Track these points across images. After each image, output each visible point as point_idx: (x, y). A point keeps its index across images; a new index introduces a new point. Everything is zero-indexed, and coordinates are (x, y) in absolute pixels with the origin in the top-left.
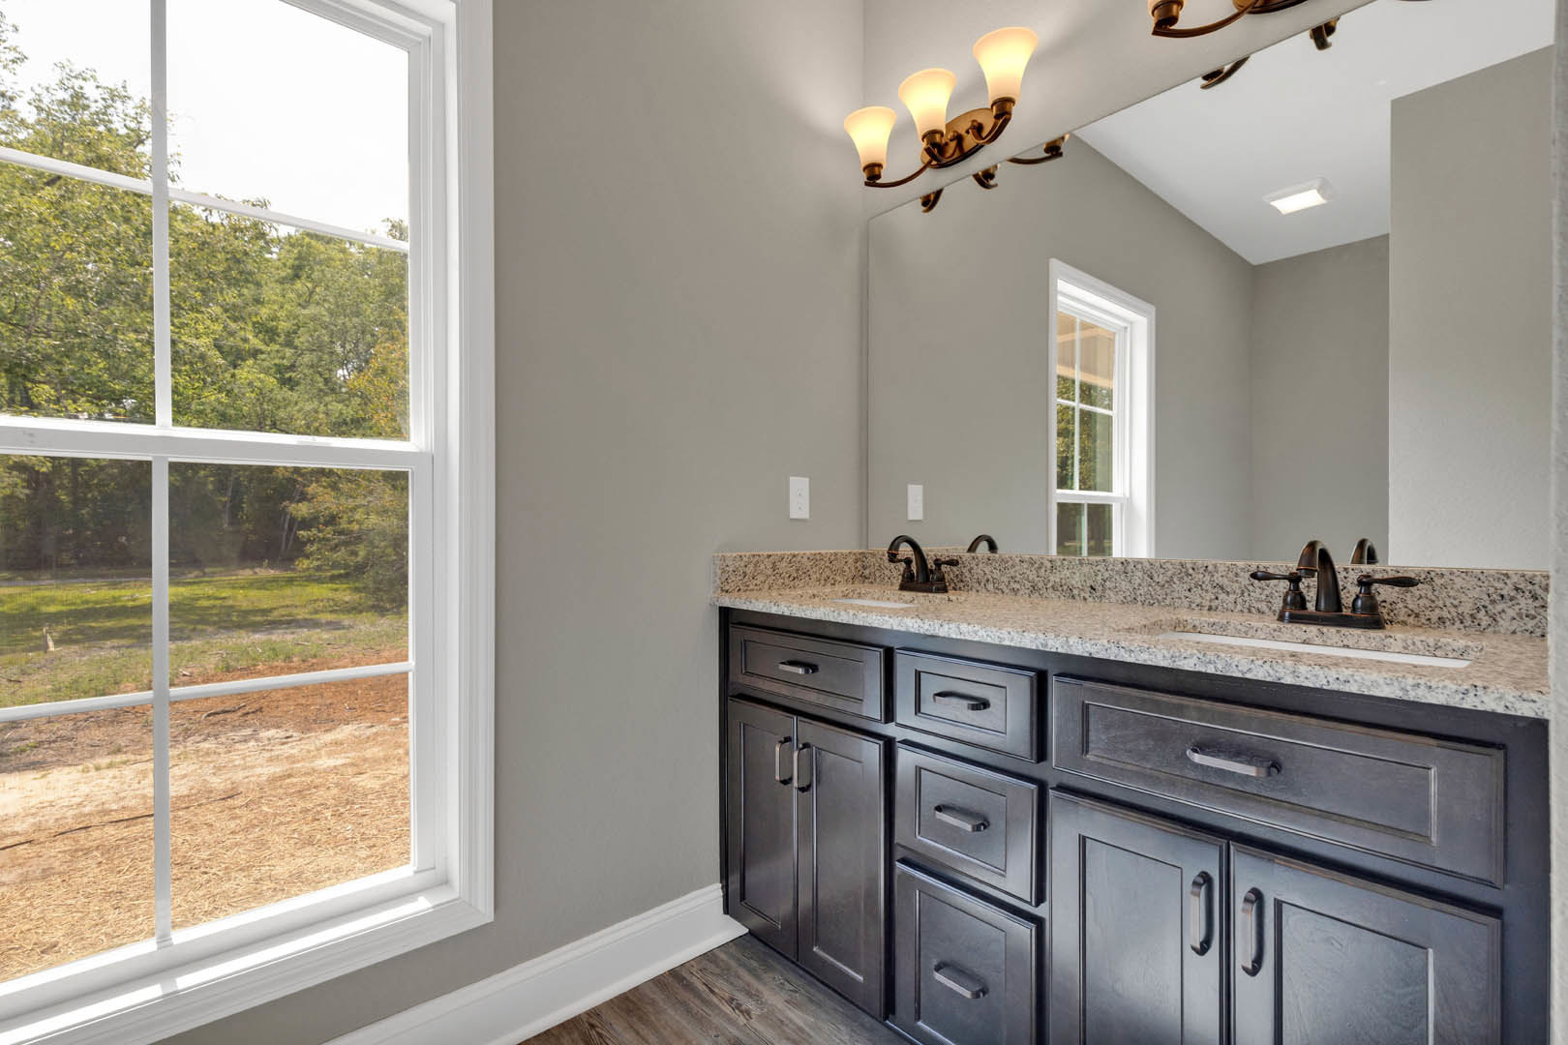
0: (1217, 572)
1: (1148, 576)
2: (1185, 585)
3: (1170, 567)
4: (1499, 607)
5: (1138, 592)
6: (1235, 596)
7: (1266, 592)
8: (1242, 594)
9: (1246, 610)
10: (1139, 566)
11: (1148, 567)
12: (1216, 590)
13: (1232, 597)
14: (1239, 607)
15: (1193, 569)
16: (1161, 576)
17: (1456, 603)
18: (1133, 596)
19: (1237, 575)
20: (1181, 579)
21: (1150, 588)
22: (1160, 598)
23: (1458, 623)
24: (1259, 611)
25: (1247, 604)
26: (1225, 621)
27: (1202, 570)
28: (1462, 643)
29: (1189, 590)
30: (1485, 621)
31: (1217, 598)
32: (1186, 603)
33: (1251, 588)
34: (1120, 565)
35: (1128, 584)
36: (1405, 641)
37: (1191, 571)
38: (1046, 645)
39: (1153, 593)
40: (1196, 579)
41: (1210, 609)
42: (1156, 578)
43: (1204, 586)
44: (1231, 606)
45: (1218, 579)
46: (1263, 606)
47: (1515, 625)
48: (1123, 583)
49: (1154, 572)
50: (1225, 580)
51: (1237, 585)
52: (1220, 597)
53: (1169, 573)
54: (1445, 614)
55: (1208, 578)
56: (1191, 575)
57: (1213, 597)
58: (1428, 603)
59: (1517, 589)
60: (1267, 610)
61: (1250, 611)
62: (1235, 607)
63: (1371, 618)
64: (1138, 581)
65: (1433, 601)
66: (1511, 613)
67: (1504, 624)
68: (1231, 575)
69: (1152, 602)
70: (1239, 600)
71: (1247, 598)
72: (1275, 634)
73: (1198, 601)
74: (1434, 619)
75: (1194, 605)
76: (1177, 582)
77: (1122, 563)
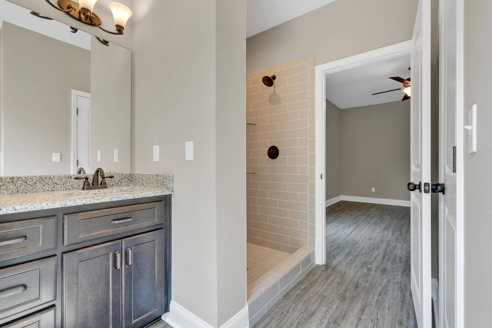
0: (54, 179)
1: (25, 182)
2: (41, 184)
3: (35, 178)
4: (122, 181)
5: (19, 189)
6: (61, 186)
7: (71, 183)
8: (63, 185)
9: (65, 189)
10: (20, 179)
11: (25, 179)
12: (54, 184)
13: (60, 186)
14: (62, 189)
15: (45, 178)
16: (31, 182)
17: (115, 181)
18: (17, 190)
19: (62, 179)
20: (40, 182)
21: (25, 187)
22: (30, 190)
23: (115, 185)
24: (69, 189)
25: (65, 187)
26: (72, 192)
27: (49, 178)
28: (126, 188)
29: (43, 186)
30: (120, 184)
31: (54, 187)
32: (42, 190)
33: (66, 183)
34: (9, 180)
35: (14, 186)
36: (116, 190)
37: (44, 179)
38: (66, 205)
39: (27, 188)
40: (46, 182)
41: (52, 190)
42: (28, 183)
43: (49, 184)
44: (59, 189)
45: (55, 181)
46: (70, 188)
47: (124, 184)
48: (11, 186)
49: (27, 180)
50: (58, 181)
51: (62, 182)
52: (56, 186)
53: (35, 181)
54: (113, 184)
55: (51, 181)
56: (44, 180)
57: (53, 187)
58: (110, 182)
59: (125, 177)
60: (71, 188)
61: (66, 190)
62: (61, 189)
63: (104, 186)
64: (19, 185)
65: (111, 181)
66: (124, 182)
67: (123, 184)
68: (59, 179)
69: (26, 191)
70: (62, 187)
71: (65, 186)
72: (87, 193)
73: (47, 188)
74: (111, 185)
75: (45, 191)
76: (38, 183)
77: (11, 178)
